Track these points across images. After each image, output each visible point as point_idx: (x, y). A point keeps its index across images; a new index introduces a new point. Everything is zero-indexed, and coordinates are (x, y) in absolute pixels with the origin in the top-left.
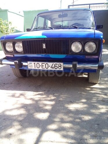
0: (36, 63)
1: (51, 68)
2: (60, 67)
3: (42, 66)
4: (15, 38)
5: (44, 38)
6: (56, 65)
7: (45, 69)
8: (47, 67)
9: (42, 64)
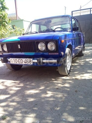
0: (15, 59)
1: (25, 62)
2: (30, 62)
3: (19, 61)
4: (2, 42)
5: (19, 41)
6: (27, 60)
7: (21, 63)
8: (22, 62)
9: (19, 59)
